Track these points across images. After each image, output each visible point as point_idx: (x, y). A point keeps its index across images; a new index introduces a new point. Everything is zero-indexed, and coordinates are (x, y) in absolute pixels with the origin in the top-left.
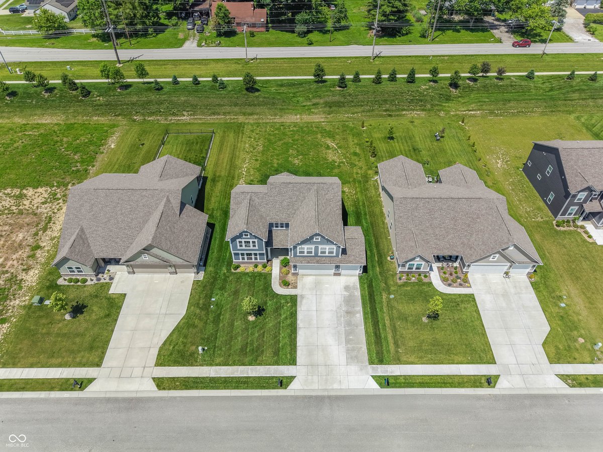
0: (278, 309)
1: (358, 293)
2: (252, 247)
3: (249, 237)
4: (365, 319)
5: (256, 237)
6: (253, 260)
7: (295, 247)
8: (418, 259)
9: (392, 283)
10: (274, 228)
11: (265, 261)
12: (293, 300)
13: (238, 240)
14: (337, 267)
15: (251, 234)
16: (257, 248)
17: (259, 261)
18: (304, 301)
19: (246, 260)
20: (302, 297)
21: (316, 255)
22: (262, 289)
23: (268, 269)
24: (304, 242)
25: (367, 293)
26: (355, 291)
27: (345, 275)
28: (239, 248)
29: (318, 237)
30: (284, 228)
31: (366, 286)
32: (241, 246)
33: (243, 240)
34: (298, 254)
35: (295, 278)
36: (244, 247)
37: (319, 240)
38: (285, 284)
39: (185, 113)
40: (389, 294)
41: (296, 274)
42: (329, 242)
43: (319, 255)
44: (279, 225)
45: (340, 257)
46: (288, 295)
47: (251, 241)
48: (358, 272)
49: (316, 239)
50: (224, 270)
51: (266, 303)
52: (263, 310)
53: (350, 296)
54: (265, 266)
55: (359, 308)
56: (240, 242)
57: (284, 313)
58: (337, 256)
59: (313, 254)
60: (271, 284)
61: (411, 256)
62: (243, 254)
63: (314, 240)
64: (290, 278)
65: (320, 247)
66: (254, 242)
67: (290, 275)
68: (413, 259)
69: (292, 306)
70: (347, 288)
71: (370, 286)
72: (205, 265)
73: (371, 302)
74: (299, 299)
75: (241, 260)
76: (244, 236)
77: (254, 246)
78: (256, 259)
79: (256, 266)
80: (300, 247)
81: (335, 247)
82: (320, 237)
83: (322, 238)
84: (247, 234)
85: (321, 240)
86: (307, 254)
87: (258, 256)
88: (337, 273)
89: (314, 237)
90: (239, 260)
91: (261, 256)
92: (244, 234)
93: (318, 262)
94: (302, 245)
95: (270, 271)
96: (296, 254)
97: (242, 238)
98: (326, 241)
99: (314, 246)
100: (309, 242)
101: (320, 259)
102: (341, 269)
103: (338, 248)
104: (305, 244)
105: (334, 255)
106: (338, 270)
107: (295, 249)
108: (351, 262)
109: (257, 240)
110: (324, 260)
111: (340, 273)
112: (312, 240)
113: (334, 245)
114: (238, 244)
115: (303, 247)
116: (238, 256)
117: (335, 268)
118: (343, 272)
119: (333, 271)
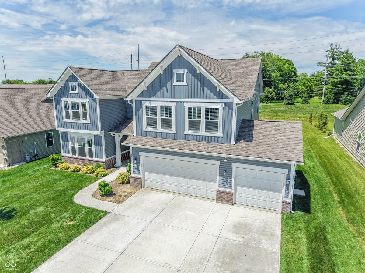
3: (77, 92)
5: (88, 94)
6: (87, 157)
7: (139, 106)
11: (104, 160)
13: (64, 100)
14: (225, 171)
15: (79, 85)
16: (88, 121)
17: (94, 159)
19: (77, 156)
20: (116, 218)
21: (180, 133)
22: (57, 191)
24: (154, 88)
26: (263, 237)
27: (246, 204)
28: (65, 120)
29: (181, 71)
32: (68, 115)
33: (70, 100)
34: (145, 128)
35: (133, 191)
36: (71, 120)
37: (185, 83)
38: (106, 194)
41: (138, 183)
43: (186, 132)
45: (233, 142)
47: (80, 101)
48: (282, 197)
49: (178, 79)
51: (31, 209)
53: (245, 245)
54: (97, 167)
56: (66, 105)
57: (39, 235)
58: (226, 137)
59: (173, 130)
64: (123, 189)
65: (187, 106)
66: (84, 105)
67: (128, 185)
69: (74, 228)
70: (241, 228)
74: (104, 220)
75: (70, 155)
76: (71, 92)
77: (85, 116)
78: (91, 155)
80: (147, 104)
81: (220, 104)
82: (186, 73)
83: (190, 75)
84: (74, 84)
85: (188, 82)
86: (162, 127)
87: (93, 145)
88: (224, 192)
89: (174, 71)
90: (69, 153)
91: (98, 146)
92: (71, 83)
93: (179, 146)
94: (152, 99)
95: (101, 175)
96: (142, 127)
97: (68, 94)
98: (199, 83)
99: (175, 103)
100: (165, 88)
101: (186, 143)
102: (233, 179)
103: (227, 108)
104: (157, 95)
105: (220, 134)
106: (228, 184)
107: (139, 112)
108: (259, 155)
109: (88, 99)
110: (194, 145)
111: (232, 194)
112: (170, 83)
113: (219, 101)
114: (64, 110)
115: (153, 104)
116: (67, 143)
117: (219, 175)
118: (241, 193)
119: (215, 186)
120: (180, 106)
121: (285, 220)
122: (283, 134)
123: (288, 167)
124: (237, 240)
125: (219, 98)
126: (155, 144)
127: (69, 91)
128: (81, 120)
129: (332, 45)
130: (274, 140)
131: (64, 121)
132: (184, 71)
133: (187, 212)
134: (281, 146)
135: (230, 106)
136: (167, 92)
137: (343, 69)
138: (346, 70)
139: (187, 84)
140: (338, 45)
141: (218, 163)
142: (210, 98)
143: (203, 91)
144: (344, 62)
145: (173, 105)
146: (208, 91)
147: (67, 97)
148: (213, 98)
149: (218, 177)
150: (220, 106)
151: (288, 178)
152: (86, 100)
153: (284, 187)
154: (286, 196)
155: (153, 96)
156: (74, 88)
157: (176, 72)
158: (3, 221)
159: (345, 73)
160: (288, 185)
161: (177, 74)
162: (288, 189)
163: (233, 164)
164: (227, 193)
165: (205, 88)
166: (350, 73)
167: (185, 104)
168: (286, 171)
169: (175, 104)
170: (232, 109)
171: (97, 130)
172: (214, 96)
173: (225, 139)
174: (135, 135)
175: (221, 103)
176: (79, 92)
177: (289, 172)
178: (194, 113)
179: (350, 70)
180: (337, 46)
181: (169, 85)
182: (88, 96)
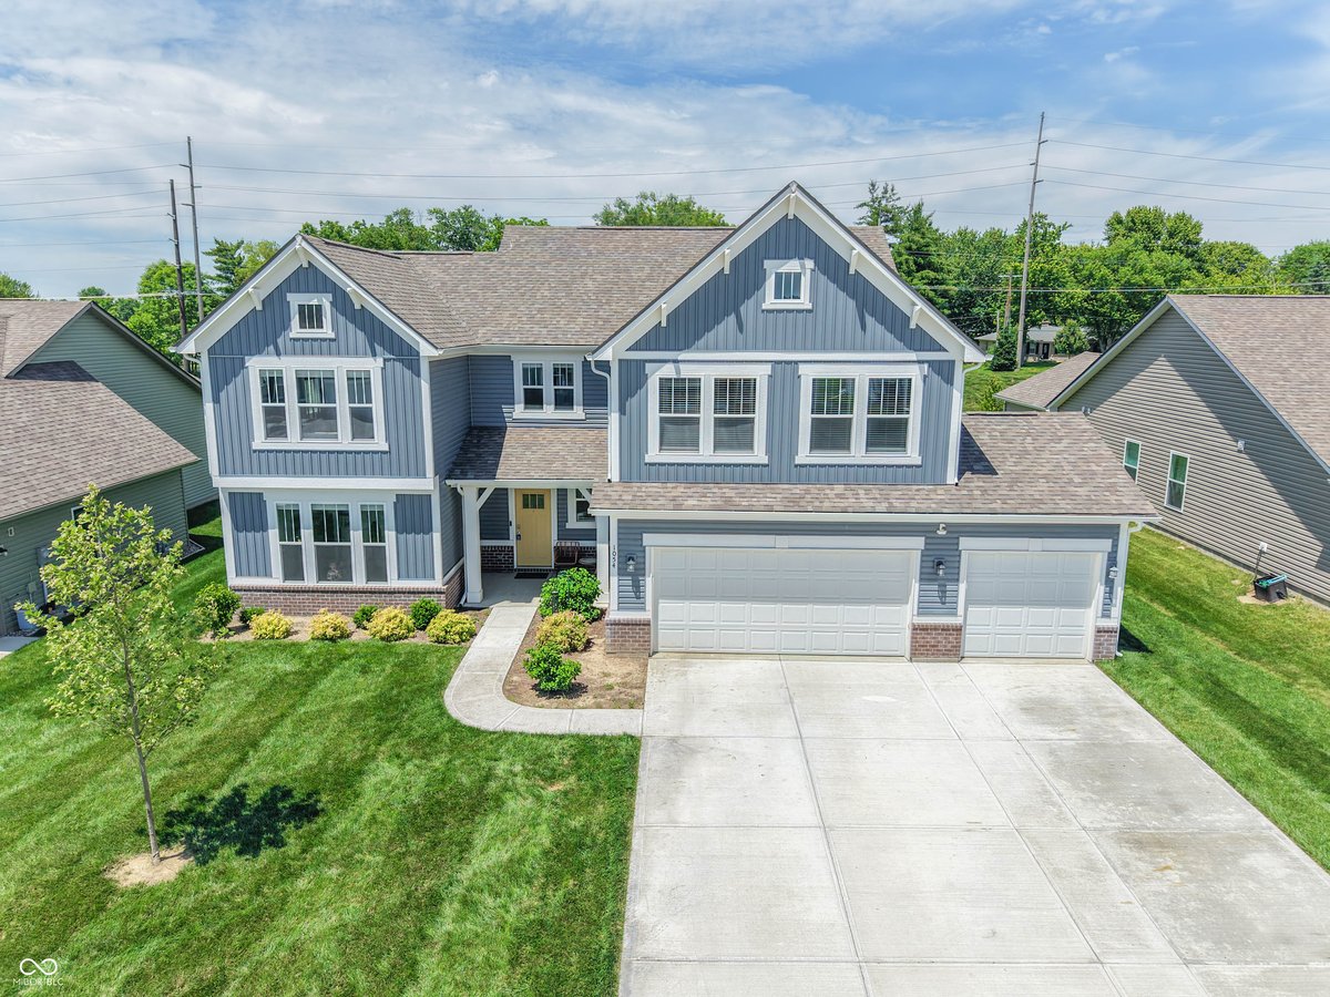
0: (448, 810)
1: (1148, 733)
2: (344, 440)
3: (327, 331)
5: (379, 336)
6: (359, 580)
7: (632, 386)
10: (519, 411)
11: (437, 583)
13: (256, 365)
14: (940, 564)
15: (342, 302)
16: (379, 443)
17: (393, 582)
18: (701, 771)
19: (311, 580)
20: (684, 747)
21: (780, 460)
22: (360, 706)
24: (695, 321)
26: (1115, 721)
27: (995, 654)
28: (260, 441)
29: (792, 266)
30: (578, 412)
31: (1187, 699)
32: (275, 422)
33: (289, 366)
34: (654, 454)
35: (632, 667)
36: (293, 441)
37: (804, 302)
38: (555, 687)
42: (874, 313)
43: (805, 456)
44: (548, 389)
45: (952, 478)
46: (562, 737)
47: (340, 367)
48: (1092, 619)
49: (782, 288)
52: (306, 814)
53: (1094, 744)
54: (424, 617)
56: (272, 388)
57: (502, 836)
58: (933, 464)
59: (759, 455)
60: (442, 685)
62: (290, 522)
63: (770, 301)
64: (593, 665)
65: (808, 374)
66: (359, 385)
69: (587, 797)
70: (1042, 710)
71: (1228, 701)
74: (652, 759)
75: (276, 580)
76: (296, 330)
77: (362, 418)
78: (376, 568)
80: (668, 371)
81: (916, 366)
82: (808, 272)
83: (823, 278)
84: (315, 302)
85: (813, 298)
86: (719, 445)
87: (390, 535)
88: (935, 628)
89: (768, 264)
90: (267, 574)
91: (410, 536)
92: (295, 300)
93: (794, 504)
94: (683, 356)
95: (460, 634)
96: (642, 449)
97: (280, 341)
98: (851, 303)
99: (769, 366)
100: (732, 319)
101: (807, 492)
102: (962, 587)
103: (936, 378)
104: (702, 342)
105: (912, 454)
106: (945, 602)
107: (634, 400)
108: (1041, 506)
109: (380, 361)
110: (837, 496)
111: (958, 629)
112: (751, 302)
113: (913, 356)
114: (257, 406)
115: (688, 372)
116: (258, 535)
117: (921, 579)
118: (980, 622)
119: (906, 615)
120: (785, 375)
121: (1119, 674)
122: (1060, 447)
123: (1111, 532)
124: (1062, 737)
125: (911, 347)
126: (709, 502)
127: (286, 326)
128: (344, 439)
129: (873, 185)
130: (1049, 467)
131: (254, 448)
132: (803, 267)
133: (869, 698)
134: (1077, 480)
135: (944, 370)
136: (741, 331)
137: (911, 263)
138: (920, 268)
139: (810, 306)
140: (889, 188)
141: (919, 542)
142: (883, 349)
143: (864, 327)
144: (913, 241)
145: (760, 374)
146: (880, 328)
147: (278, 354)
148: (893, 349)
149: (915, 587)
150: (914, 373)
151: (1112, 561)
152: (373, 366)
153: (1100, 590)
154: (1106, 614)
155: (687, 347)
156: (311, 316)
157: (773, 267)
158: (297, 828)
159: (919, 274)
160: (1109, 583)
161: (778, 276)
162: (1111, 593)
163: (964, 542)
164: (945, 629)
165: (869, 320)
166: (932, 274)
167: (802, 369)
168: (1107, 544)
169: (767, 369)
170: (950, 381)
171: (421, 474)
172: (898, 344)
173: (926, 473)
174: (615, 478)
175: (919, 362)
176: (337, 334)
177: (1115, 546)
178: (832, 394)
179: (930, 266)
180: (886, 192)
181: (747, 308)
182: (378, 349)
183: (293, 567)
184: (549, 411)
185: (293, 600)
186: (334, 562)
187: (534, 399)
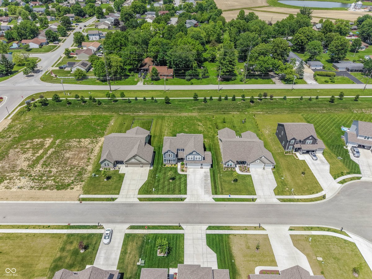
0: (180, 178)
1: (209, 174)
2: (171, 157)
4: (211, 182)
5: (173, 153)
6: (171, 163)
7: (186, 157)
8: (230, 162)
9: (221, 171)
11: (175, 163)
12: (186, 176)
13: (166, 154)
14: (202, 165)
15: (171, 151)
16: (173, 157)
19: (168, 163)
20: (189, 175)
21: (194, 160)
22: (174, 172)
23: (176, 165)
24: (190, 154)
25: (212, 174)
27: (205, 168)
28: (166, 157)
31: (212, 172)
32: (167, 156)
33: (168, 154)
34: (187, 160)
36: (168, 157)
38: (183, 171)
39: (141, 112)
40: (220, 174)
41: (186, 168)
42: (199, 154)
44: (181, 150)
46: (184, 174)
47: (171, 154)
48: (209, 167)
49: (194, 153)
50: (160, 166)
51: (176, 177)
52: (175, 178)
53: (206, 175)
55: (209, 178)
56: (167, 155)
57: (182, 180)
58: (201, 160)
59: (193, 160)
60: (177, 171)
61: (227, 161)
62: (167, 160)
64: (184, 169)
66: (172, 155)
67: (184, 168)
68: (228, 162)
69: (185, 178)
70: (205, 172)
71: (214, 172)
72: (153, 165)
73: (213, 177)
74: (187, 175)
76: (168, 152)
77: (172, 156)
78: (172, 162)
79: (172, 165)
85: (196, 153)
86: (191, 159)
91: (174, 161)
93: (194, 162)
103: (202, 157)
112: (192, 154)
113: (200, 156)
114: (166, 156)
118: (204, 167)
119: (200, 167)
120: (194, 157)
121: (210, 169)
141: (201, 163)
171: (175, 158)
183: (167, 162)
184: (181, 151)
185: (167, 164)
186: (170, 162)
187: (180, 150)
